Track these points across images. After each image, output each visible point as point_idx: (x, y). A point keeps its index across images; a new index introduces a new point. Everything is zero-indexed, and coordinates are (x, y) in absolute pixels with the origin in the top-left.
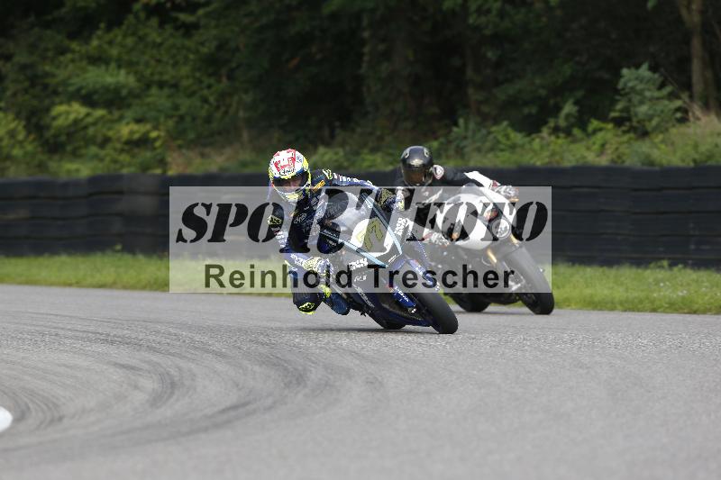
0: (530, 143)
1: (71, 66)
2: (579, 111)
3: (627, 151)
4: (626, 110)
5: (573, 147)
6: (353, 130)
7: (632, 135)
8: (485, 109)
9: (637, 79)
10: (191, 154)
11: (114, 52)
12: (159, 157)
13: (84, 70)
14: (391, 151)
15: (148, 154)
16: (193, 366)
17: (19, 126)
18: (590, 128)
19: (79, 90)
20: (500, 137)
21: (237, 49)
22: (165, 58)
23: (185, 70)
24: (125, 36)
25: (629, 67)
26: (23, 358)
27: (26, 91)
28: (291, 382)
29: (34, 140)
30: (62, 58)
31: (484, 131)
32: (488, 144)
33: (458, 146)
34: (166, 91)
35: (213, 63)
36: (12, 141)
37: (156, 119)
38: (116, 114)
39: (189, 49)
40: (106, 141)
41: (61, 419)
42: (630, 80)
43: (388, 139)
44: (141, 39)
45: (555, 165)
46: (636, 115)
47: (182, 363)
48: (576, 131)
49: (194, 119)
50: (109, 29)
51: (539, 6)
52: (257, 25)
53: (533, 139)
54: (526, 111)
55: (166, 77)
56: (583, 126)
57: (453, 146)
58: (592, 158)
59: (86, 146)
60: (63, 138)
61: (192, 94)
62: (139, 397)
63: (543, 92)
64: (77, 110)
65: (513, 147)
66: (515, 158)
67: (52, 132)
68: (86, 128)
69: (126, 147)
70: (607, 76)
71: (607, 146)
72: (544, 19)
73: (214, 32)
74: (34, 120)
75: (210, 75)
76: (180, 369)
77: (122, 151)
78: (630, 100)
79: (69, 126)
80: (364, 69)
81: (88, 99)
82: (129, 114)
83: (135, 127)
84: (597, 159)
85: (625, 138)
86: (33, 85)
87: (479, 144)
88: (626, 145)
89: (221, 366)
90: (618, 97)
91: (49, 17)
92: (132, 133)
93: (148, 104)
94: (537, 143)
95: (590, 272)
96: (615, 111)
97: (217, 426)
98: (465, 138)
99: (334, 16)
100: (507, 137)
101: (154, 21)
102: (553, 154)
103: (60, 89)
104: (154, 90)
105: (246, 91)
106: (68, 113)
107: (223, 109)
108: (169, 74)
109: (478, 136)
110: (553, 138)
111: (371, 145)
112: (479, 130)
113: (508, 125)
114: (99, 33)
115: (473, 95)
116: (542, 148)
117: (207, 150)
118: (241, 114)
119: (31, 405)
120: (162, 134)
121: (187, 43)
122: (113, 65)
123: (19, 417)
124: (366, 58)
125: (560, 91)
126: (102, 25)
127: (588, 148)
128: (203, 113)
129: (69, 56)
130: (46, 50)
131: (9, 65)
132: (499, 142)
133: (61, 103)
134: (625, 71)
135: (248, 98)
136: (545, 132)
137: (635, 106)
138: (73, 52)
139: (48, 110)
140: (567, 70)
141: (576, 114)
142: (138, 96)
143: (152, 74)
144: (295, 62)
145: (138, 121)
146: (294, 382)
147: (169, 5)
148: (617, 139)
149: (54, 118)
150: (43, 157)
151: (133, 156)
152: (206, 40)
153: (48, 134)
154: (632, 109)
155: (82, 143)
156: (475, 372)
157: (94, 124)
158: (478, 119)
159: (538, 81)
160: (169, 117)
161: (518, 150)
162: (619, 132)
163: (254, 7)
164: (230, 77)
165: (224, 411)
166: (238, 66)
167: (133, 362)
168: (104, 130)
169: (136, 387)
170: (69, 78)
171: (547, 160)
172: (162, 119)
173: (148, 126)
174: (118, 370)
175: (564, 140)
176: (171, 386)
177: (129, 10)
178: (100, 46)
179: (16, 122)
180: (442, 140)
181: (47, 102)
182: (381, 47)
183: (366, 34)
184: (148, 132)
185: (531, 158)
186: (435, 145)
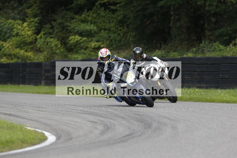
0: (226, 49)
1: (75, 23)
6: (168, 45)
8: (211, 37)
11: (90, 19)
13: (80, 25)
14: (180, 51)
16: (114, 122)
17: (58, 43)
19: (78, 31)
21: (130, 18)
22: (106, 21)
23: (113, 25)
24: (93, 14)
26: (60, 119)
27: (61, 31)
28: (146, 127)
29: (63, 47)
30: (72, 21)
31: (211, 45)
32: (212, 49)
33: (202, 50)
34: (107, 32)
35: (122, 23)
36: (56, 48)
37: (103, 41)
38: (90, 39)
39: (114, 18)
40: (87, 48)
41: (71, 139)
43: (179, 47)
44: (98, 14)
45: (234, 56)
47: (111, 121)
49: (115, 41)
50: (88, 11)
51: (229, 3)
52: (136, 10)
53: (227, 48)
54: (225, 38)
55: (106, 27)
57: (200, 50)
59: (80, 49)
60: (73, 47)
61: (115, 33)
62: (97, 132)
63: (230, 32)
64: (78, 38)
65: (220, 50)
66: (221, 53)
67: (69, 45)
68: (80, 43)
69: (93, 50)
72: (231, 8)
73: (122, 12)
74: (63, 41)
75: (121, 26)
76: (110, 123)
77: (92, 51)
79: (75, 43)
80: (171, 25)
81: (81, 34)
82: (94, 39)
83: (96, 43)
86: (63, 30)
87: (209, 49)
89: (124, 122)
91: (68, 7)
92: (95, 45)
93: (100, 36)
94: (228, 49)
97: (122, 141)
98: (204, 47)
99: (162, 7)
100: (218, 47)
101: (103, 9)
102: (234, 53)
103: (72, 31)
104: (103, 31)
105: (133, 32)
106: (74, 39)
107: (125, 37)
108: (107, 26)
109: (209, 46)
110: (234, 47)
111: (173, 49)
112: (209, 45)
113: (219, 43)
114: (85, 12)
115: (207, 33)
116: (230, 50)
117: (120, 51)
118: (131, 39)
119: (62, 134)
120: (105, 46)
121: (114, 16)
122: (89, 23)
123: (58, 138)
124: (172, 21)
126: (86, 10)
128: (119, 39)
129: (75, 20)
130: (68, 18)
131: (55, 23)
132: (216, 48)
133: (72, 36)
135: (133, 34)
136: (231, 45)
138: (76, 19)
139: (68, 38)
142: (97, 33)
143: (102, 26)
144: (148, 22)
145: (97, 41)
146: (148, 127)
147: (107, 3)
149: (70, 40)
150: (67, 53)
151: (96, 53)
152: (120, 15)
156: (207, 124)
157: (83, 42)
158: (209, 41)
159: (229, 29)
160: (107, 40)
161: (222, 51)
163: (135, 4)
164: (127, 27)
165: (125, 136)
166: (130, 23)
167: (95, 120)
168: (86, 45)
169: (96, 129)
170: (75, 27)
171: (231, 55)
172: (105, 41)
173: (100, 43)
174: (90, 123)
176: (107, 128)
177: (94, 5)
178: (85, 17)
180: (197, 48)
181: (68, 35)
182: (177, 17)
183: (172, 13)
184: (101, 45)
185: (227, 54)
186: (195, 49)
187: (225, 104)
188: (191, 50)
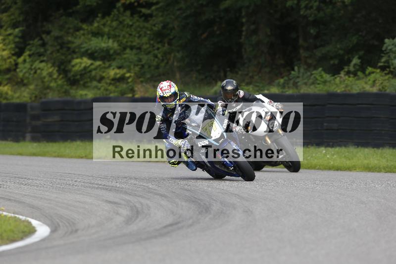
0: (334, 80)
1: (83, 37)
2: (361, 62)
3: (388, 84)
4: (387, 62)
5: (357, 82)
7: (390, 75)
8: (310, 61)
9: (393, 45)
10: (148, 86)
11: (106, 30)
12: (131, 87)
13: (90, 40)
14: (258, 84)
15: (125, 86)
16: (148, 202)
17: (54, 70)
18: (367, 72)
19: (87, 51)
20: (317, 77)
21: (174, 28)
22: (134, 33)
23: (145, 40)
24: (112, 21)
25: (389, 39)
26: (56, 197)
27: (58, 51)
28: (202, 211)
29: (63, 78)
30: (77, 33)
31: (309, 73)
32: (311, 81)
33: (294, 81)
34: (134, 51)
35: (160, 36)
36: (50, 79)
37: (129, 67)
38: (107, 64)
39: (147, 28)
40: (102, 79)
41: (76, 231)
42: (389, 45)
43: (256, 78)
44: (121, 23)
45: (348, 92)
46: (392, 64)
47: (142, 200)
48: (359, 73)
49: (149, 67)
50: (103, 17)
51: (339, 4)
52: (184, 15)
53: (336, 78)
54: (332, 62)
55: (134, 44)
56: (364, 71)
57: (291, 82)
58: (368, 88)
59: (91, 81)
60: (78, 77)
61: (148, 53)
62: (119, 219)
63: (341, 52)
64: (86, 62)
65: (325, 82)
66: (326, 88)
67: (72, 73)
68: (90, 71)
69: (112, 82)
70: (376, 43)
71: (377, 82)
72: (342, 12)
73: (161, 19)
74: (62, 67)
75: (158, 43)
76: (141, 204)
77: (110, 84)
78: (389, 56)
79: (82, 70)
80: (243, 40)
81: (92, 56)
82: (114, 64)
83: (118, 71)
84: (371, 89)
85: (387, 77)
86: (62, 48)
87: (306, 81)
88: (387, 81)
89: (164, 202)
90: (382, 55)
91: (71, 11)
92: (116, 74)
93: (125, 58)
94: (338, 80)
95: (367, 151)
96: (381, 62)
97: (162, 235)
98: (298, 77)
99: (227, 10)
100: (321, 76)
101: (128, 13)
102: (347, 86)
103: (77, 50)
104: (128, 51)
105: (178, 52)
106: (81, 63)
107: (165, 61)
108: (136, 42)
109: (306, 76)
110: (347, 77)
111: (246, 81)
112: (306, 73)
113: (322, 70)
114: (98, 19)
115: (303, 53)
116: (341, 82)
118: (175, 64)
119: (61, 224)
120: (132, 75)
121: (146, 25)
122: (106, 37)
123: (54, 230)
124: (244, 33)
125: (351, 51)
126: (100, 15)
127: (366, 83)
128: (155, 63)
129: (82, 32)
130: (69, 28)
131: (48, 37)
132: (317, 79)
133: (77, 58)
134: (386, 40)
135: (179, 55)
136: (342, 74)
137: (392, 60)
138: (83, 29)
139: (70, 62)
140: (355, 40)
141: (359, 64)
142: (118, 54)
143: (127, 42)
144: (205, 35)
145: (119, 68)
146: (204, 211)
147: (136, 4)
148: (382, 78)
149: (73, 66)
150: (68, 88)
151: (116, 87)
152: (157, 23)
153: (70, 75)
154: (390, 61)
155: (89, 80)
156: (303, 206)
157: (95, 69)
158: (306, 67)
159: (338, 46)
160: (135, 65)
161: (328, 84)
162: (383, 74)
163: (182, 5)
164: (169, 44)
166: (174, 38)
167: (116, 200)
168: (101, 73)
169: (118, 214)
170: (81, 44)
171: (343, 89)
172: (132, 67)
173: (125, 71)
174: (108, 204)
175: (353, 79)
176: (136, 213)
177: (114, 7)
178: (98, 26)
179: (53, 68)
180: (286, 78)
181: (69, 57)
182: (253, 27)
183: (244, 20)
184: (125, 74)
185: (335, 89)
186: (282, 81)
187: (332, 171)
188: (277, 81)
